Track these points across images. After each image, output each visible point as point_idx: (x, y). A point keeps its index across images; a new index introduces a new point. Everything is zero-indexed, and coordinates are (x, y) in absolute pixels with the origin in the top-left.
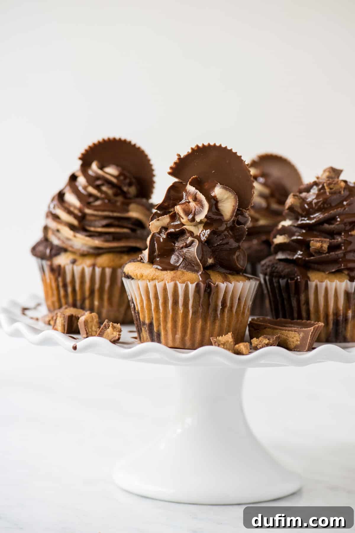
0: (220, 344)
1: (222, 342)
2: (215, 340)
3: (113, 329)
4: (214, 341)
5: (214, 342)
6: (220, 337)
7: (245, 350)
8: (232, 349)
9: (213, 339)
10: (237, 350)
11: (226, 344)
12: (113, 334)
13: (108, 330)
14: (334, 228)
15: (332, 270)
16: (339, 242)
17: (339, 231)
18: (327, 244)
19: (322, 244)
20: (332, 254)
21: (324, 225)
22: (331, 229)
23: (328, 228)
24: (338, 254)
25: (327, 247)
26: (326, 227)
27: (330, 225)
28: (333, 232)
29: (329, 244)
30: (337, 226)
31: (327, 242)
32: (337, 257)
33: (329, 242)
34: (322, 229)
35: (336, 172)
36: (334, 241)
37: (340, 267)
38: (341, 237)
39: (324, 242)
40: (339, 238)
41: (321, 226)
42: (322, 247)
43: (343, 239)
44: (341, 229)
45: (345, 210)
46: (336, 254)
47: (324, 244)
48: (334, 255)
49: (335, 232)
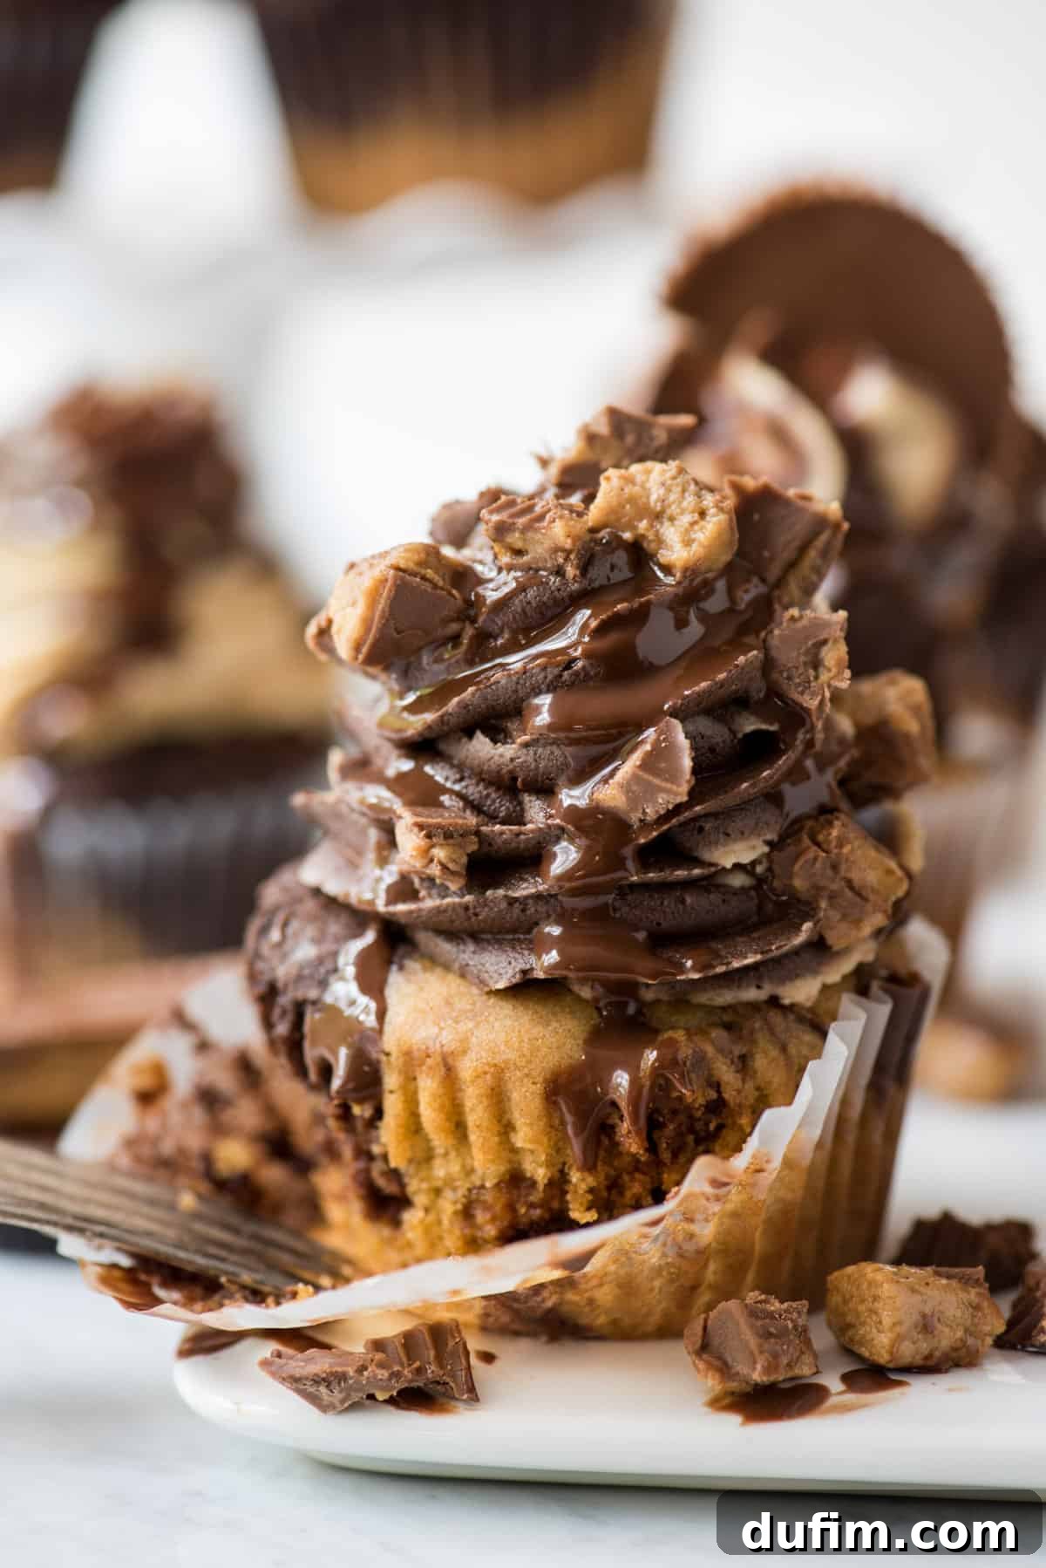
14: (512, 760)
15: (496, 982)
16: (531, 835)
17: (537, 775)
18: (461, 846)
19: (433, 846)
20: (496, 895)
21: (475, 737)
22: (499, 765)
23: (489, 756)
24: (527, 897)
25: (464, 860)
26: (481, 748)
27: (499, 744)
28: (515, 779)
29: (475, 847)
30: (524, 751)
31: (461, 835)
32: (520, 913)
33: (477, 833)
34: (467, 757)
35: (630, 439)
36: (502, 833)
37: (532, 969)
38: (548, 806)
39: (442, 836)
40: (537, 814)
41: (466, 743)
42: (432, 860)
43: (549, 821)
44: (546, 767)
45: (570, 671)
46: (516, 900)
47: (441, 845)
48: (504, 905)
49: (520, 780)
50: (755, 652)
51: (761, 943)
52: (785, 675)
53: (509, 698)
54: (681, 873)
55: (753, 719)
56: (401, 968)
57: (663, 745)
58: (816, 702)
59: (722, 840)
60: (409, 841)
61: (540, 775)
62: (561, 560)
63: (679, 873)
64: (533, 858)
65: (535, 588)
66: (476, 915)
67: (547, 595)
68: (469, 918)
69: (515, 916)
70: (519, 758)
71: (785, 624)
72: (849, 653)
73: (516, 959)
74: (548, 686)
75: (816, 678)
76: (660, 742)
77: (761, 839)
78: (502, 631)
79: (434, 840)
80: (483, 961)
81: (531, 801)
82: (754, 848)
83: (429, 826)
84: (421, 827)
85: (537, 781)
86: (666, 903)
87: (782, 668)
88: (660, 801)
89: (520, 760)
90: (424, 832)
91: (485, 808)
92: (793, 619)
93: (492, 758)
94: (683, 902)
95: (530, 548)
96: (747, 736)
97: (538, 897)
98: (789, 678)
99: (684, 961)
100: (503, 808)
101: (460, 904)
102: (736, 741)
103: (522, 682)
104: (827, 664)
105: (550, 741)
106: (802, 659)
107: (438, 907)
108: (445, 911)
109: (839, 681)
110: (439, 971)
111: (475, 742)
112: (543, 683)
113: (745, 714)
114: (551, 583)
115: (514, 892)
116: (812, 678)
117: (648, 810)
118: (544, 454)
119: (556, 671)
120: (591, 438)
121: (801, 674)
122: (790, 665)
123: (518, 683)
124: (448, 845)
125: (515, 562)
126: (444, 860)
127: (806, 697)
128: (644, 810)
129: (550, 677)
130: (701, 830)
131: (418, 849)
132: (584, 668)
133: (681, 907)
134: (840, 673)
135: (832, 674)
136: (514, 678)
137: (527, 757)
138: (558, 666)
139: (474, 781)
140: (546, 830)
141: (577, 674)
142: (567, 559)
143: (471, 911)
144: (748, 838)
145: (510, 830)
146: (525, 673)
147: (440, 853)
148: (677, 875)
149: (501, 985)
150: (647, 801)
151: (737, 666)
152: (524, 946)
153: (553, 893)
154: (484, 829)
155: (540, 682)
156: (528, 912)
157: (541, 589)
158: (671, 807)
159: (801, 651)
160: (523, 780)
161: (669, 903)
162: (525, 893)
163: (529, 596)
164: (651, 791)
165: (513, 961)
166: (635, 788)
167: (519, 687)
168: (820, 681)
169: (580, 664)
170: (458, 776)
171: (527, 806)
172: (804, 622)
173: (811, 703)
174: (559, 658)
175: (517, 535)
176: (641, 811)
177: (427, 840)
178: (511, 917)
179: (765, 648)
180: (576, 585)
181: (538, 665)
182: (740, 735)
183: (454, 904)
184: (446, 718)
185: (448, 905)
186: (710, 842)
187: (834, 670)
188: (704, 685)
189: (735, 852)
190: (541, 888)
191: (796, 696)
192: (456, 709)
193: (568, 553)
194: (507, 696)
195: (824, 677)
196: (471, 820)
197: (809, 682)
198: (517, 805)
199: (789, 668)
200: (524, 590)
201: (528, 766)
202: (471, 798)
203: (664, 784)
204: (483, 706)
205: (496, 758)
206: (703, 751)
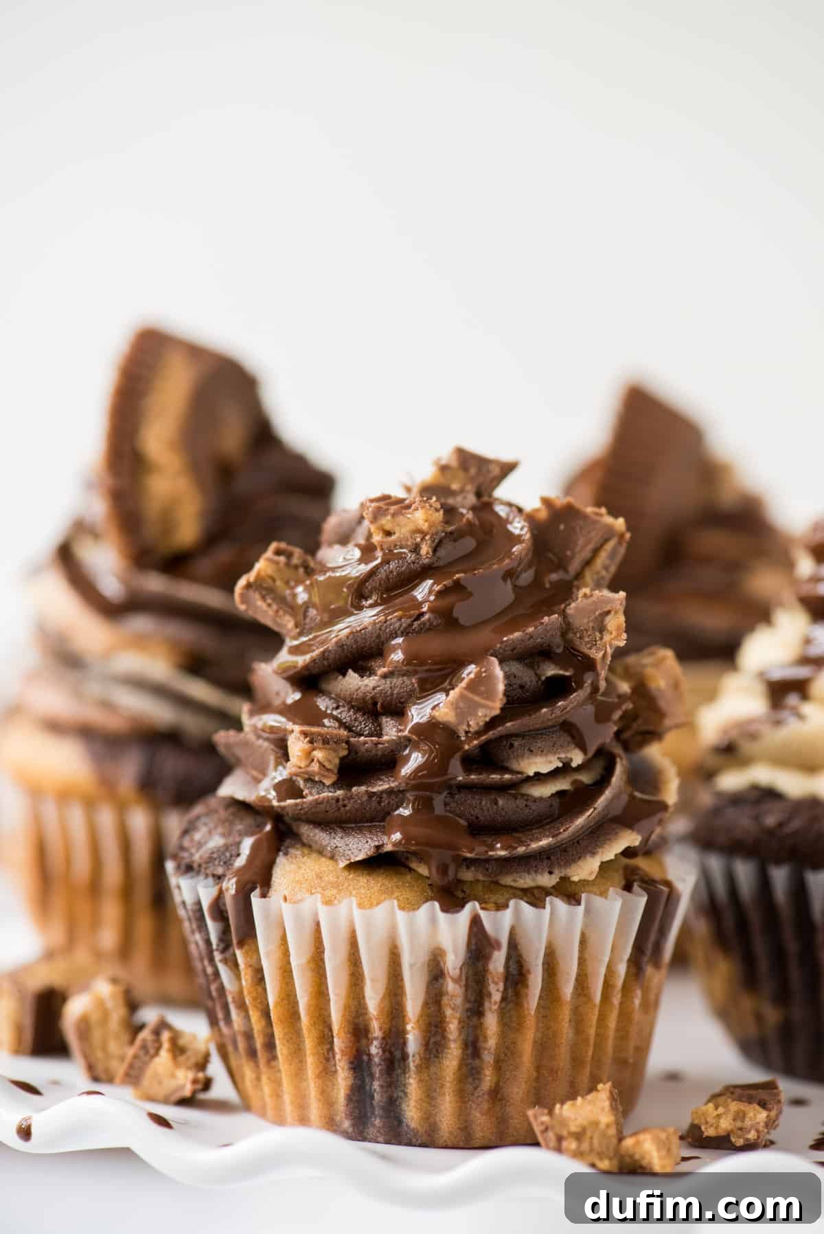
0: (565, 1133)
1: (573, 1128)
2: (545, 1119)
3: (175, 1057)
4: (542, 1123)
5: (542, 1128)
6: (567, 1106)
7: (660, 1158)
8: (611, 1154)
9: (538, 1118)
10: (631, 1156)
11: (589, 1133)
12: (173, 1076)
13: (157, 1060)
14: (374, 689)
15: (357, 856)
16: (386, 745)
17: (392, 699)
18: (335, 751)
19: (314, 749)
20: (359, 791)
21: (348, 674)
22: (365, 693)
23: (357, 687)
24: (382, 792)
25: (337, 761)
26: (352, 682)
27: (365, 678)
28: (375, 704)
29: (345, 753)
30: (383, 681)
31: (336, 743)
32: (377, 804)
33: (347, 742)
34: (341, 690)
35: (473, 471)
36: (365, 743)
37: (383, 845)
38: (399, 725)
39: (321, 741)
40: (391, 731)
41: (341, 680)
42: (313, 760)
43: (399, 734)
44: (398, 694)
45: (419, 622)
46: (374, 793)
47: (320, 749)
48: (365, 798)
49: (379, 704)
50: (556, 615)
51: (552, 830)
52: (578, 635)
53: (374, 641)
54: (495, 777)
55: (552, 666)
56: (286, 854)
57: (484, 675)
58: (601, 654)
59: (526, 755)
60: (297, 746)
61: (394, 701)
62: (418, 540)
63: (494, 776)
64: (388, 762)
65: (396, 561)
66: (345, 806)
67: (405, 567)
68: (339, 809)
69: (373, 807)
70: (379, 687)
71: (580, 599)
72: (626, 622)
73: (372, 839)
74: (403, 633)
75: (601, 639)
76: (482, 673)
77: (557, 756)
78: (371, 592)
79: (315, 744)
80: (348, 842)
81: (387, 722)
82: (550, 762)
83: (312, 734)
84: (305, 734)
85: (391, 705)
86: (484, 803)
87: (576, 630)
88: (480, 714)
89: (380, 688)
90: (308, 738)
91: (354, 728)
92: (585, 595)
93: (360, 688)
94: (496, 803)
95: (397, 529)
96: (548, 678)
97: (390, 792)
98: (581, 638)
99: (495, 843)
100: (367, 728)
101: (332, 798)
102: (540, 682)
103: (383, 628)
104: (609, 628)
105: (402, 673)
106: (591, 624)
107: (317, 800)
108: (322, 803)
109: (617, 640)
110: (314, 855)
111: (347, 678)
112: (399, 629)
113: (547, 663)
114: (408, 558)
115: (373, 788)
116: (598, 638)
117: (471, 723)
118: (409, 483)
119: (409, 621)
120: (444, 469)
121: (590, 635)
122: (582, 628)
123: (380, 629)
124: (326, 749)
125: (385, 540)
126: (321, 760)
127: (593, 651)
128: (468, 722)
129: (404, 625)
130: (512, 746)
131: (303, 751)
132: (429, 620)
133: (495, 807)
134: (619, 635)
135: (612, 636)
136: (378, 626)
137: (386, 685)
138: (410, 617)
139: (346, 709)
140: (398, 741)
141: (424, 623)
142: (423, 539)
143: (341, 803)
144: (546, 755)
145: (372, 741)
146: (385, 622)
147: (318, 754)
148: (493, 778)
149: (360, 857)
150: (471, 715)
151: (542, 623)
152: (378, 830)
153: (401, 789)
154: (352, 739)
155: (397, 628)
156: (383, 804)
157: (400, 561)
158: (487, 719)
159: (591, 619)
160: (382, 704)
161: (486, 803)
162: (380, 788)
163: (391, 566)
164: (474, 706)
165: (369, 840)
166: (461, 705)
167: (381, 632)
168: (603, 641)
169: (427, 617)
170: (335, 705)
171: (384, 725)
172: (594, 598)
173: (597, 655)
174: (412, 612)
175: (389, 517)
176: (466, 724)
177: (310, 745)
178: (370, 808)
179: (563, 614)
180: (427, 560)
181: (396, 617)
182: (543, 678)
183: (328, 797)
184: (326, 654)
185: (324, 798)
186: (518, 756)
187: (614, 633)
188: (517, 635)
189: (536, 764)
190: (393, 785)
191: (586, 651)
192: (335, 648)
193: (423, 534)
194: (373, 639)
195: (607, 638)
196: (344, 733)
197: (596, 641)
198: (377, 726)
199: (582, 630)
200: (388, 563)
201: (386, 693)
202: (344, 721)
203: (483, 701)
204: (354, 646)
205: (363, 687)
206: (515, 686)
